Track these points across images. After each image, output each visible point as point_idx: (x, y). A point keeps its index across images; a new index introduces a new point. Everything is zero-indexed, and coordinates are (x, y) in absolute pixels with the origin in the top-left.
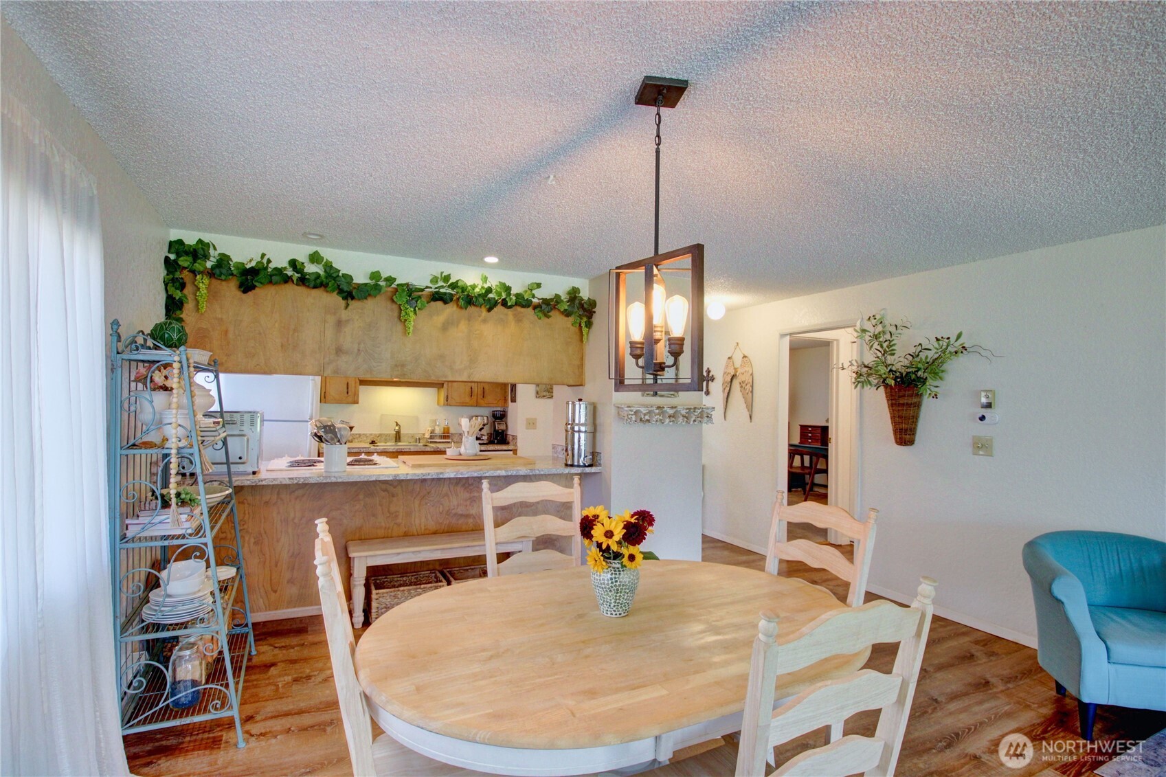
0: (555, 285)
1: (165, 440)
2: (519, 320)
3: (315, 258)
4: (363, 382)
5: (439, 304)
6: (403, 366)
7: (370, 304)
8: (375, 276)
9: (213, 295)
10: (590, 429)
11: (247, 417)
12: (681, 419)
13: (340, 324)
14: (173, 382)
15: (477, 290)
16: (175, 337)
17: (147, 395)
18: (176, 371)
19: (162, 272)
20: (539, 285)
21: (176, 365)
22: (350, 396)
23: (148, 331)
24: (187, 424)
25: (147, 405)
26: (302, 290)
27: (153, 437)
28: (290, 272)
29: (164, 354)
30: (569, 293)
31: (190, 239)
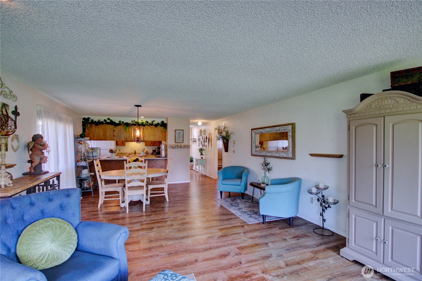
0: (158, 121)
1: (82, 151)
2: (151, 128)
3: (108, 119)
4: (126, 141)
5: (134, 126)
6: (126, 138)
7: (119, 127)
8: (120, 122)
9: (91, 126)
10: (165, 150)
11: (97, 148)
12: (182, 148)
13: (114, 131)
14: (83, 143)
15: (140, 123)
16: (83, 136)
17: (79, 145)
18: (83, 142)
19: (82, 124)
20: (154, 121)
21: (83, 141)
22: (123, 144)
23: (79, 135)
24: (85, 149)
25: (79, 147)
26: (107, 125)
27: (80, 151)
28: (104, 122)
29: (81, 139)
30: (161, 122)
31: (86, 117)
